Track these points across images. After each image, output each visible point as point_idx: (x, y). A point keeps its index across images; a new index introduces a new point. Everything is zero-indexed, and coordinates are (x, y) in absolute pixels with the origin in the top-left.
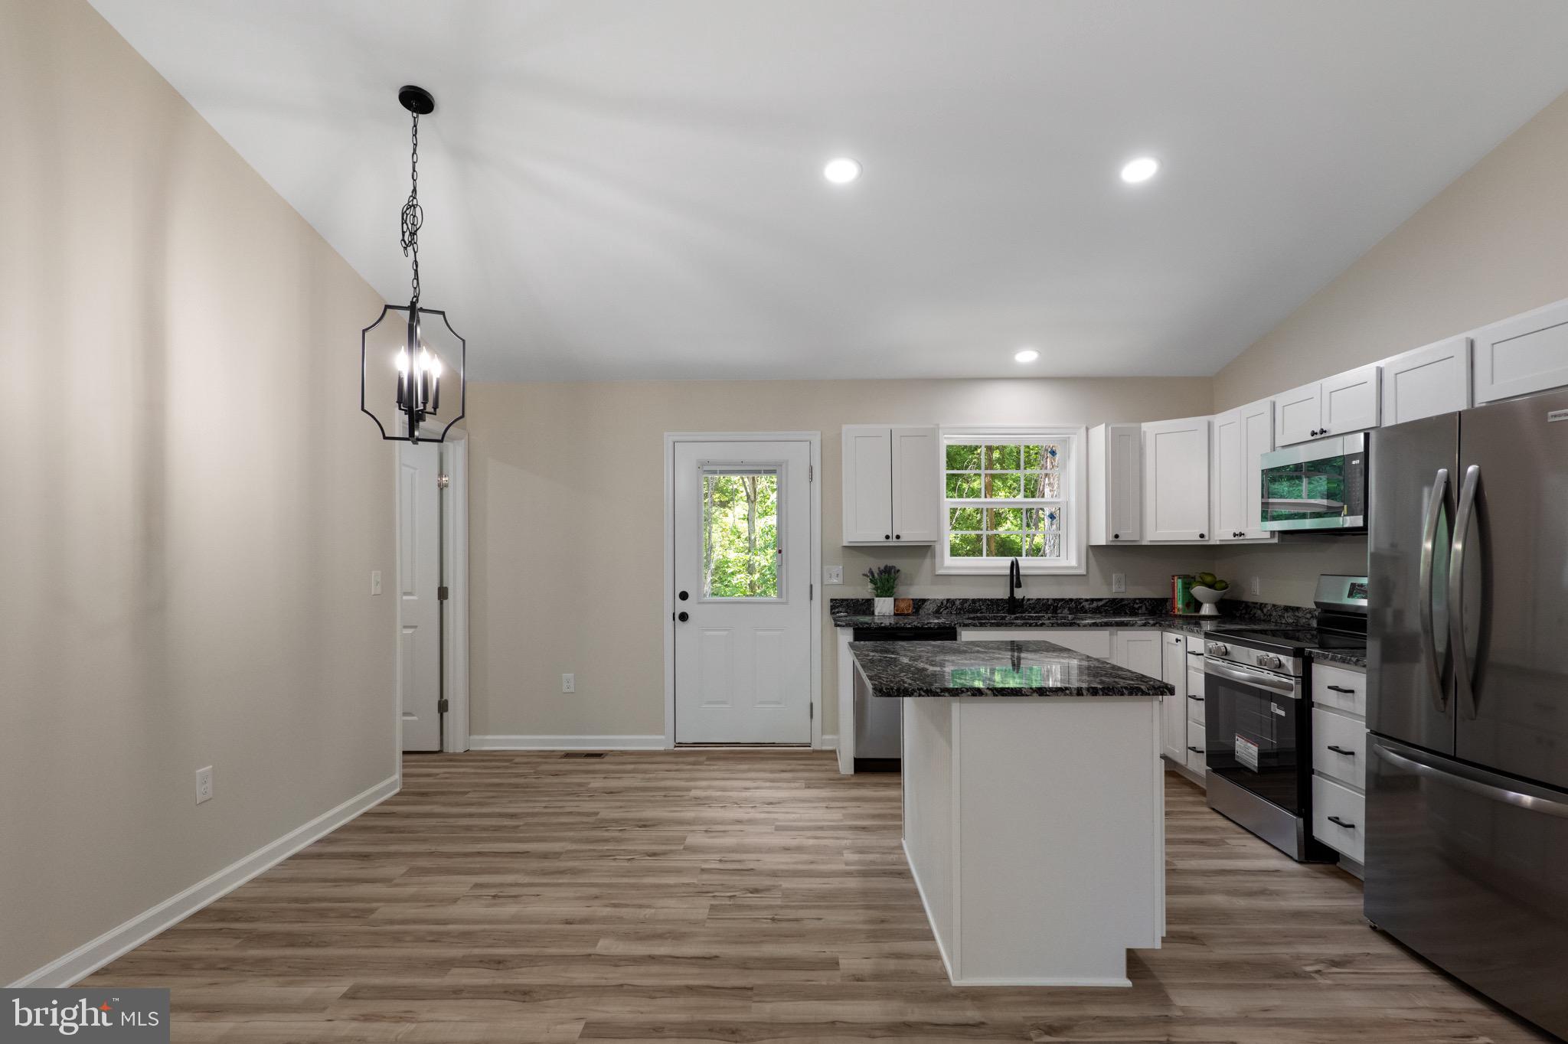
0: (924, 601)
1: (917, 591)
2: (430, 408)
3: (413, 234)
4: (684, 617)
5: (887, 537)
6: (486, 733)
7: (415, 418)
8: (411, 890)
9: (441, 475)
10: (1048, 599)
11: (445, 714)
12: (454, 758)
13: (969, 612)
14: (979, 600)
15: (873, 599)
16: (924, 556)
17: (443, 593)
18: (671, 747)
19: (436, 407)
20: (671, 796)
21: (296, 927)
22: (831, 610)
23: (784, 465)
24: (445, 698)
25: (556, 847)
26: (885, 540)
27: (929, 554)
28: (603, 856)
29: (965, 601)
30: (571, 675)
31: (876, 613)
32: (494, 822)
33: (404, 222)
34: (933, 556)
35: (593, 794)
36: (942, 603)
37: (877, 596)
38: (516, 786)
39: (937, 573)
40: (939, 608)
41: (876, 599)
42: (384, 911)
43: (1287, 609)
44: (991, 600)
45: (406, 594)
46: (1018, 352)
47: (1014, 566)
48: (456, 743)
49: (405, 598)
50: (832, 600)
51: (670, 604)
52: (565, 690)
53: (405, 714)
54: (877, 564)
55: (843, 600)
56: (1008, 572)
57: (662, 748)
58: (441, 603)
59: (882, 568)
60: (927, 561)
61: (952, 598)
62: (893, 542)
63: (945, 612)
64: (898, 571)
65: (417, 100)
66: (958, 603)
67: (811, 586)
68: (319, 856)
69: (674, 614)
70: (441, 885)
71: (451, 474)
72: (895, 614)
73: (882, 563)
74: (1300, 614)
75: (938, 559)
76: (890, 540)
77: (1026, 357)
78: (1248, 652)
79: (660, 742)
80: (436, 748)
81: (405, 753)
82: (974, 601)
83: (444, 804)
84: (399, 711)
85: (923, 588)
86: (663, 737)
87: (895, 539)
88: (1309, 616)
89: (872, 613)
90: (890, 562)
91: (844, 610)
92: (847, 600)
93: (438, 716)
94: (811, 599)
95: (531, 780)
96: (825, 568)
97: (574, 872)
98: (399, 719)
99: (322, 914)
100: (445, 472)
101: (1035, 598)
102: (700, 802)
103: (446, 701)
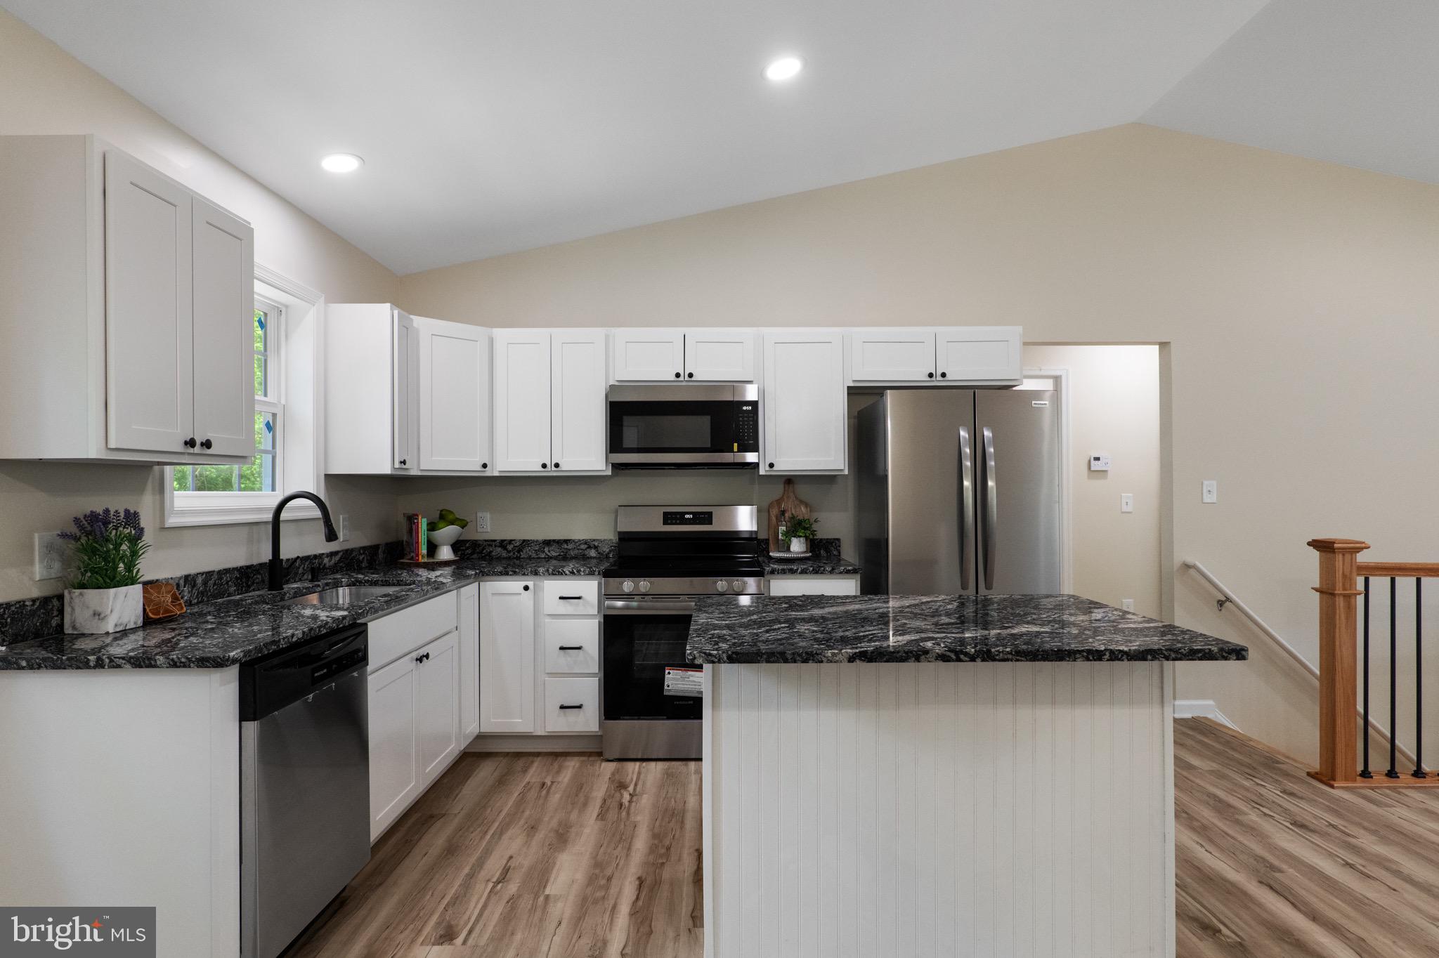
5: (190, 445)
14: (227, 571)
16: (141, 488)
26: (183, 449)
27: (151, 483)
29: (209, 576)
34: (159, 489)
39: (165, 525)
43: (548, 543)
44: (241, 570)
60: (147, 501)
72: (148, 623)
74: (570, 546)
75: (167, 496)
78: (691, 581)
82: (220, 574)
87: (198, 449)
88: (583, 547)
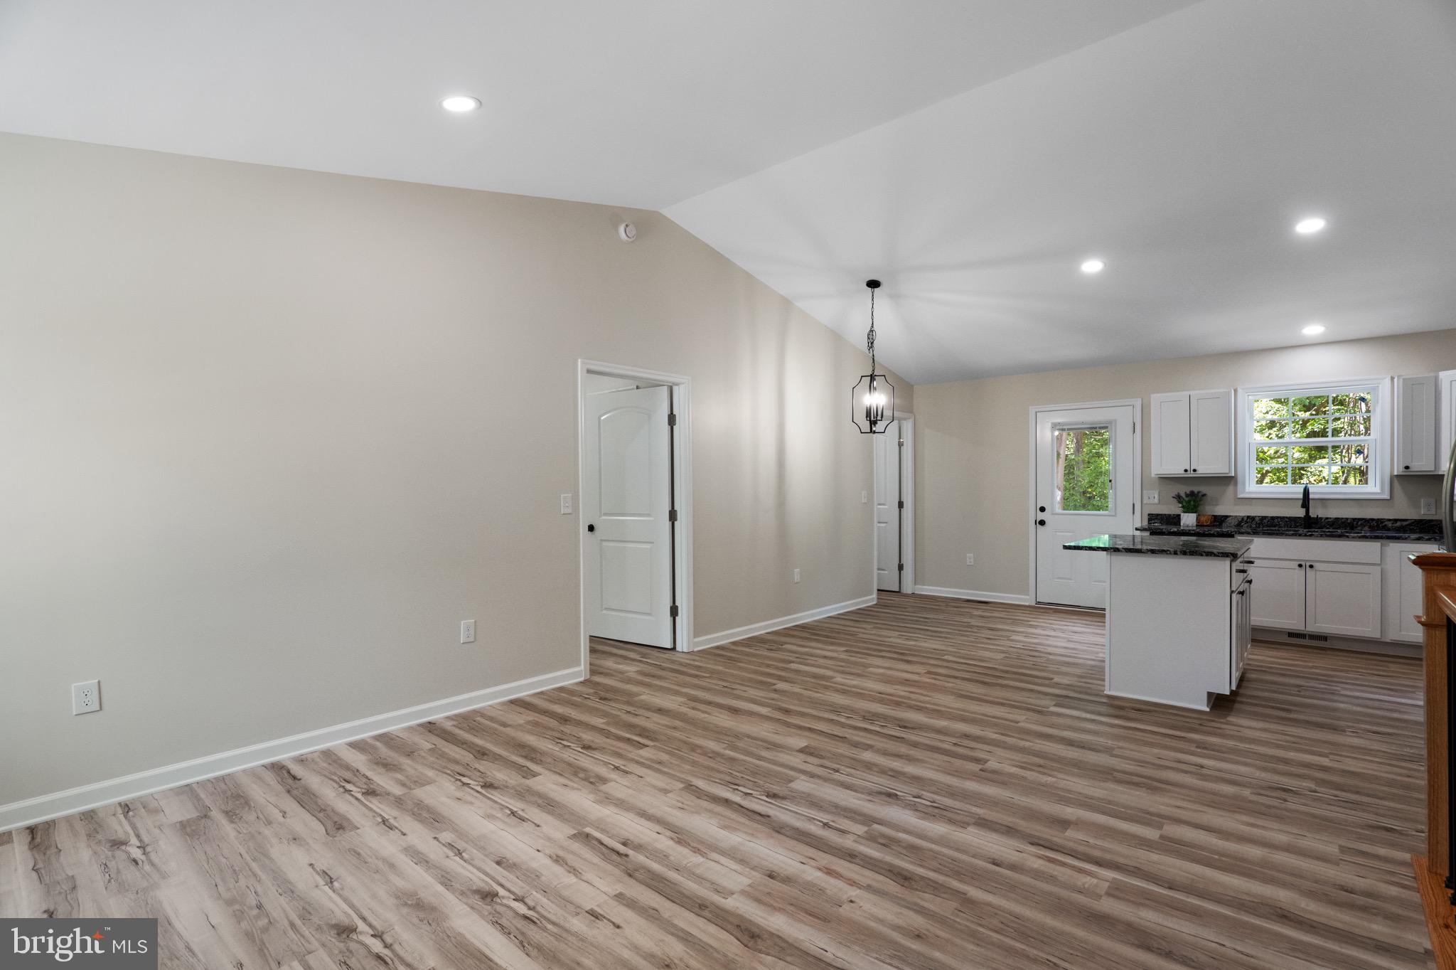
0: (1227, 517)
1: (1221, 510)
2: (879, 418)
3: (872, 343)
4: (1042, 523)
5: (1186, 471)
6: (924, 585)
7: (873, 423)
8: (873, 632)
9: (900, 438)
10: (1347, 519)
11: (902, 572)
12: (906, 595)
13: (1267, 526)
14: (1278, 517)
15: (1180, 515)
16: (1228, 484)
17: (901, 505)
18: (1033, 604)
19: (882, 417)
20: (1015, 622)
21: (830, 634)
22: (1149, 521)
23: (1113, 424)
24: (902, 563)
25: (942, 630)
26: (1183, 472)
27: (1232, 483)
28: (963, 635)
29: (1263, 518)
30: (972, 555)
31: (1182, 524)
32: (917, 619)
33: (869, 338)
34: (1236, 484)
35: (972, 616)
36: (1243, 519)
37: (1184, 512)
38: (933, 609)
39: (1239, 497)
40: (1240, 522)
41: (1182, 514)
42: (861, 635)
44: (1290, 518)
45: (879, 504)
46: (1303, 328)
47: (1306, 492)
48: (908, 588)
49: (879, 507)
50: (1149, 515)
51: (1032, 515)
52: (968, 564)
53: (878, 569)
54: (1183, 490)
55: (1158, 515)
56: (1301, 496)
57: (1028, 604)
58: (900, 510)
59: (1188, 492)
60: (1231, 488)
61: (1253, 515)
62: (1192, 475)
63: (1246, 525)
64: (1204, 495)
65: (873, 284)
66: (1257, 519)
67: (1134, 505)
68: (838, 618)
69: (1036, 521)
70: (885, 633)
71: (905, 437)
72: (1197, 525)
73: (1188, 489)
75: (1239, 486)
76: (1189, 472)
77: (1313, 330)
79: (1028, 600)
80: (897, 589)
81: (878, 590)
82: (1273, 518)
83: (894, 610)
84: (875, 567)
85: (1226, 507)
86: (1028, 597)
87: (1192, 472)
89: (1180, 524)
90: (1196, 489)
91: (1159, 521)
92: (1161, 515)
93: (898, 572)
94: (1134, 513)
95: (943, 608)
96: (1145, 492)
97: (946, 638)
98: (875, 571)
99: (839, 633)
100: (902, 437)
101: (1335, 517)
102: (1031, 626)
103: (902, 565)
